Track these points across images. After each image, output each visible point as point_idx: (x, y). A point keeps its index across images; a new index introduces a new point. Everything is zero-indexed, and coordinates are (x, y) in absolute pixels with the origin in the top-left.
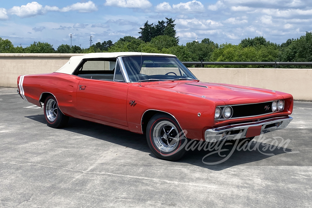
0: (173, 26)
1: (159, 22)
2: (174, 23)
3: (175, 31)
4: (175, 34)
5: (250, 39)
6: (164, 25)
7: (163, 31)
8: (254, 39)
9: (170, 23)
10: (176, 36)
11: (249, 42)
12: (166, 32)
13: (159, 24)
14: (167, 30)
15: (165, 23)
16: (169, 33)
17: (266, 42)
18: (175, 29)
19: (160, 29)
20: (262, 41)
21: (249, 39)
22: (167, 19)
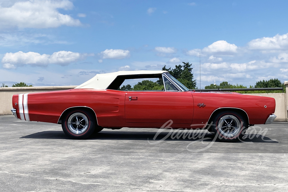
0: (190, 70)
1: (176, 66)
2: (191, 67)
3: (192, 75)
4: (193, 78)
5: (265, 81)
6: (181, 69)
7: (180, 75)
8: (269, 81)
9: (187, 67)
10: (193, 80)
11: (263, 84)
12: (183, 76)
13: (177, 68)
14: (184, 73)
15: (182, 67)
16: (186, 76)
17: (281, 84)
18: (192, 73)
19: (177, 73)
20: (277, 83)
22: (184, 63)
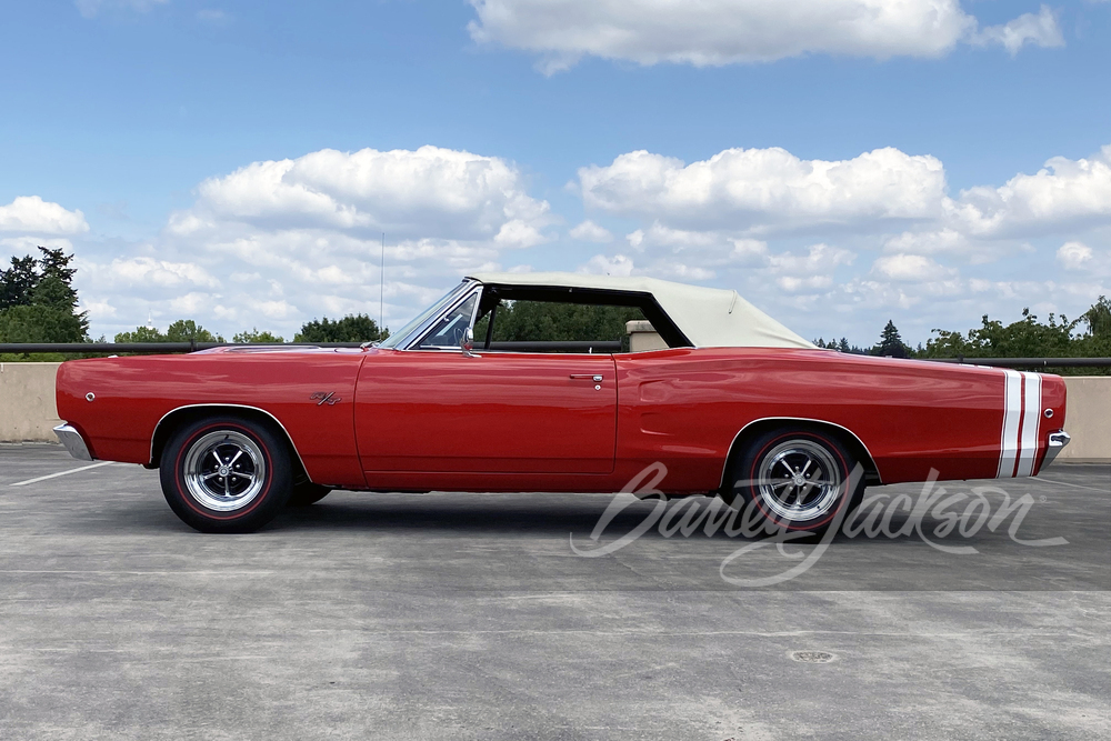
0: (67, 275)
1: (15, 261)
2: (70, 265)
3: (73, 292)
4: (76, 303)
5: (330, 322)
6: (33, 270)
7: (30, 293)
8: (341, 322)
9: (54, 265)
10: (77, 311)
11: (324, 330)
12: (39, 296)
13: (16, 268)
14: (44, 287)
15: (38, 264)
16: (51, 297)
17: (377, 330)
18: (72, 286)
19: (19, 283)
20: (367, 329)
21: (325, 320)
22: (46, 251)
